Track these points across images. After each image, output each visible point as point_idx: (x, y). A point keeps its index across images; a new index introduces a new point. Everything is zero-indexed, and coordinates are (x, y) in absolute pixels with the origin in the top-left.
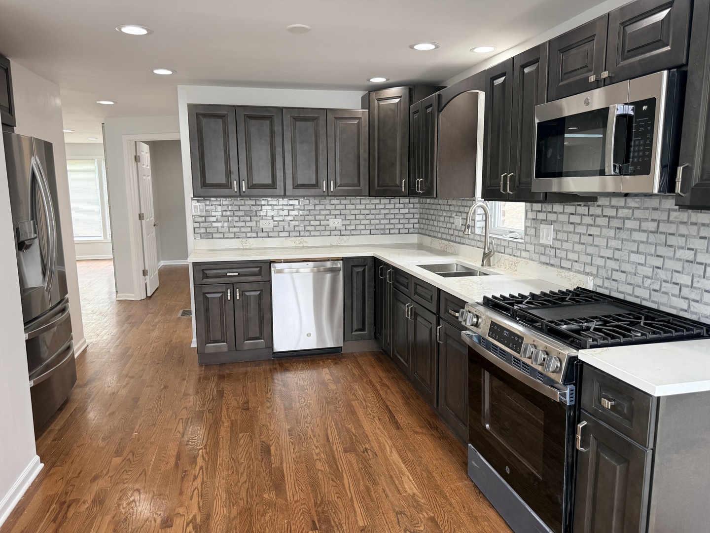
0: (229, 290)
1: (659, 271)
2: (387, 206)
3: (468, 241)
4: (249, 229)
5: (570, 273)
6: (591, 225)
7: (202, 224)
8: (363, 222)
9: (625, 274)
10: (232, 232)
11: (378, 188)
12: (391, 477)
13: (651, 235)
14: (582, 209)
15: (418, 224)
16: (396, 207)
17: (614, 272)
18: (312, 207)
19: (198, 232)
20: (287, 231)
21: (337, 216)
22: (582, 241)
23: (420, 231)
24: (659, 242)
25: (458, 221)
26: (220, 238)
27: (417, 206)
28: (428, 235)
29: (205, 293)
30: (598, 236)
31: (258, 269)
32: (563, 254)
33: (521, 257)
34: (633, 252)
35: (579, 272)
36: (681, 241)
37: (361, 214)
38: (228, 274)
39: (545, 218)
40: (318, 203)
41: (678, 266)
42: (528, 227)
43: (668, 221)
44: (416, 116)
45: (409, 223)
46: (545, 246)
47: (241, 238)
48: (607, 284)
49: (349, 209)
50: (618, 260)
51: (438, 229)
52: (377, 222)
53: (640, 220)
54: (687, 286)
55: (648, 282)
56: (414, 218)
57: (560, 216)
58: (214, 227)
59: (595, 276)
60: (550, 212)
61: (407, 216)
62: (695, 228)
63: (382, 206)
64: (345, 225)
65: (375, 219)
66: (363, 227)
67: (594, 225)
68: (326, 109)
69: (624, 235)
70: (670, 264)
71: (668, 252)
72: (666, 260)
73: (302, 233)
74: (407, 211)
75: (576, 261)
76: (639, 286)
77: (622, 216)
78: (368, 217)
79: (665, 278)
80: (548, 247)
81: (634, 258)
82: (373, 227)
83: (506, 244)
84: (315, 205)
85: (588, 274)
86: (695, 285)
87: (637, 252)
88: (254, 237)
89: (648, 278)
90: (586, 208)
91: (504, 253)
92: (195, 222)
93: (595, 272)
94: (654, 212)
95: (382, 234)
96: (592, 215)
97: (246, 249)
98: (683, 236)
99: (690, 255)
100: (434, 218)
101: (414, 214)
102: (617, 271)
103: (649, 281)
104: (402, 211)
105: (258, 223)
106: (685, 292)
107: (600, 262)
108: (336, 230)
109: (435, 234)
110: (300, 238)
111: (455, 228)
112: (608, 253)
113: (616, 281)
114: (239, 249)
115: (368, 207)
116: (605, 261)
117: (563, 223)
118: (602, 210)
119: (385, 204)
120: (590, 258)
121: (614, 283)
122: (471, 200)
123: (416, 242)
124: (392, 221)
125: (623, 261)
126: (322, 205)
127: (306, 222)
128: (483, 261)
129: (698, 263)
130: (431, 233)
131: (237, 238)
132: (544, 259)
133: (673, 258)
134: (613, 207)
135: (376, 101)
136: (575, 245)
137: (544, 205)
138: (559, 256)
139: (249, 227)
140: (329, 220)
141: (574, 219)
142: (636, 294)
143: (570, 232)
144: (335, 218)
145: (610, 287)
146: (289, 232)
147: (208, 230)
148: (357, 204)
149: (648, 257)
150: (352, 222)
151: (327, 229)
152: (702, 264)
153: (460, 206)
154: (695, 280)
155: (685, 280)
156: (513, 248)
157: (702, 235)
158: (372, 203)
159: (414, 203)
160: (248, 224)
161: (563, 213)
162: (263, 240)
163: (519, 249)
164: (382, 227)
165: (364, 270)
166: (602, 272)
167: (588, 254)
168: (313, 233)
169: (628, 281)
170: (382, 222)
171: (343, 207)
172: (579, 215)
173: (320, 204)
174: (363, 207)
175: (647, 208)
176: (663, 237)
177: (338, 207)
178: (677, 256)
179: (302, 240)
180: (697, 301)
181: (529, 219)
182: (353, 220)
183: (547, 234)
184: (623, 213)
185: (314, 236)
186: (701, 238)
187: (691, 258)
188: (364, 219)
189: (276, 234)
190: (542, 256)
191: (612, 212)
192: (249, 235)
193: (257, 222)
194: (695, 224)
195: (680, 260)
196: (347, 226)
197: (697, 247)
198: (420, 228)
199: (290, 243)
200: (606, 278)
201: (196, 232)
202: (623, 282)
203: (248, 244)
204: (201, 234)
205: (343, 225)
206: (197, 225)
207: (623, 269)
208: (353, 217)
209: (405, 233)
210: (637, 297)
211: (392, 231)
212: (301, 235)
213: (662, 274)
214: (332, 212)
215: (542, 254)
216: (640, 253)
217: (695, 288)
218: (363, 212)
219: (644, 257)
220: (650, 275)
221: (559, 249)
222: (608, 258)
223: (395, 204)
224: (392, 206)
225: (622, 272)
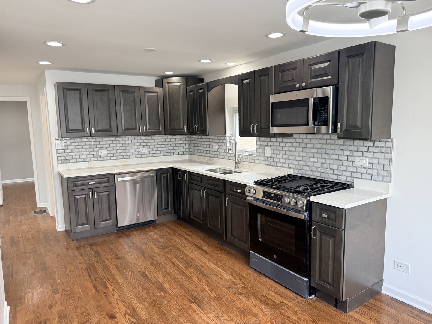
0: (90, 193)
1: (324, 164)
2: (172, 140)
3: (222, 157)
4: (92, 156)
5: (282, 168)
6: (291, 147)
7: (62, 154)
8: (159, 149)
9: (308, 167)
10: (82, 158)
11: (170, 130)
12: (216, 274)
13: (319, 150)
14: (286, 140)
15: (188, 149)
16: (176, 140)
17: (303, 166)
18: (130, 141)
19: (60, 159)
20: (116, 156)
21: (145, 146)
22: (287, 154)
23: (190, 153)
24: (323, 152)
25: (216, 147)
26: (74, 162)
27: (187, 139)
28: (196, 155)
29: (75, 196)
30: (294, 151)
31: (107, 179)
32: (278, 160)
33: (255, 163)
34: (311, 157)
35: (286, 167)
36: (332, 152)
37: (158, 145)
38: (89, 183)
39: (267, 144)
40: (134, 139)
41: (332, 162)
42: (258, 148)
43: (326, 144)
44: (192, 93)
45: (183, 149)
46: (268, 157)
47: (87, 161)
48: (300, 172)
49: (151, 142)
50: (305, 161)
51: (202, 151)
52: (167, 148)
53: (313, 143)
54: (336, 170)
55: (319, 169)
56: (186, 146)
57: (275, 143)
58: (70, 156)
59: (295, 169)
60: (269, 141)
61: (182, 145)
62: (338, 146)
63: (169, 140)
64: (150, 151)
65: (166, 147)
66: (159, 152)
67: (292, 147)
68: (140, 87)
69: (307, 150)
70: (329, 161)
71: (328, 156)
72: (327, 160)
73: (125, 157)
74: (182, 142)
75: (284, 163)
76: (316, 171)
77: (305, 142)
78: (162, 146)
79: (326, 167)
80: (269, 157)
81: (312, 159)
82: (165, 152)
83: (246, 157)
84: (132, 140)
85: (290, 168)
86: (339, 169)
87: (314, 157)
88: (95, 161)
89: (319, 167)
90: (288, 139)
91: (245, 161)
92: (58, 153)
93: (294, 167)
94: (320, 140)
95: (170, 155)
96: (291, 142)
97: (91, 168)
98: (333, 149)
99: (336, 157)
100: (199, 145)
101: (186, 143)
102: (305, 166)
103: (320, 169)
104: (179, 142)
105: (98, 152)
106: (336, 172)
107: (296, 162)
108: (144, 154)
109: (200, 154)
110: (123, 160)
111: (214, 150)
112: (300, 158)
113: (305, 170)
114: (87, 168)
115: (161, 140)
116: (299, 162)
117: (276, 146)
118: (296, 140)
119: (170, 139)
120: (291, 161)
121: (304, 171)
122: (223, 136)
123: (188, 159)
124: (175, 148)
125: (307, 161)
126: (136, 140)
127: (127, 150)
128: (235, 166)
129: (340, 160)
130: (198, 154)
131: (85, 161)
132: (267, 163)
133: (330, 159)
134: (301, 138)
135: (167, 84)
136: (283, 156)
137: (266, 138)
138: (275, 161)
139: (92, 154)
140: (140, 149)
141: (281, 144)
142: (314, 175)
143: (280, 150)
144: (144, 147)
145: (301, 173)
146: (117, 156)
147: (67, 158)
148: (155, 139)
149: (319, 159)
150: (153, 149)
151: (139, 154)
152: (341, 160)
153: (216, 139)
154: (339, 167)
155: (335, 167)
156: (250, 158)
157: (341, 149)
158: (163, 138)
159: (185, 138)
160: (92, 153)
161: (276, 141)
162: (101, 162)
163: (253, 159)
164: (170, 151)
165: (167, 175)
166: (298, 167)
167: (290, 159)
168: (131, 157)
169: (310, 170)
170: (170, 148)
171: (147, 141)
172: (285, 142)
173: (135, 140)
174: (159, 140)
175: (317, 139)
176: (325, 150)
177: (145, 141)
178: (331, 158)
179: (125, 161)
180: (341, 175)
181: (258, 145)
182: (154, 148)
183: (268, 151)
184: (305, 141)
185: (132, 158)
186: (341, 150)
187: (337, 158)
188: (160, 148)
189: (109, 158)
190: (266, 162)
191: (301, 141)
192: (92, 159)
193: (97, 151)
194: (338, 144)
195: (332, 159)
196: (150, 152)
197: (339, 154)
198: (189, 151)
199: (117, 163)
200: (300, 169)
201: (59, 159)
202: (308, 170)
203: (92, 165)
204: (62, 160)
205: (148, 151)
206: (59, 155)
207: (307, 165)
208: (154, 146)
209: (182, 154)
210: (315, 176)
211: (175, 153)
212: (124, 158)
213: (325, 166)
214: (142, 144)
215: (266, 161)
216: (315, 158)
217: (339, 170)
218: (159, 143)
219: (316, 159)
220: (320, 166)
221: (275, 158)
222: (300, 160)
223: (176, 139)
224: (174, 140)
225: (307, 166)
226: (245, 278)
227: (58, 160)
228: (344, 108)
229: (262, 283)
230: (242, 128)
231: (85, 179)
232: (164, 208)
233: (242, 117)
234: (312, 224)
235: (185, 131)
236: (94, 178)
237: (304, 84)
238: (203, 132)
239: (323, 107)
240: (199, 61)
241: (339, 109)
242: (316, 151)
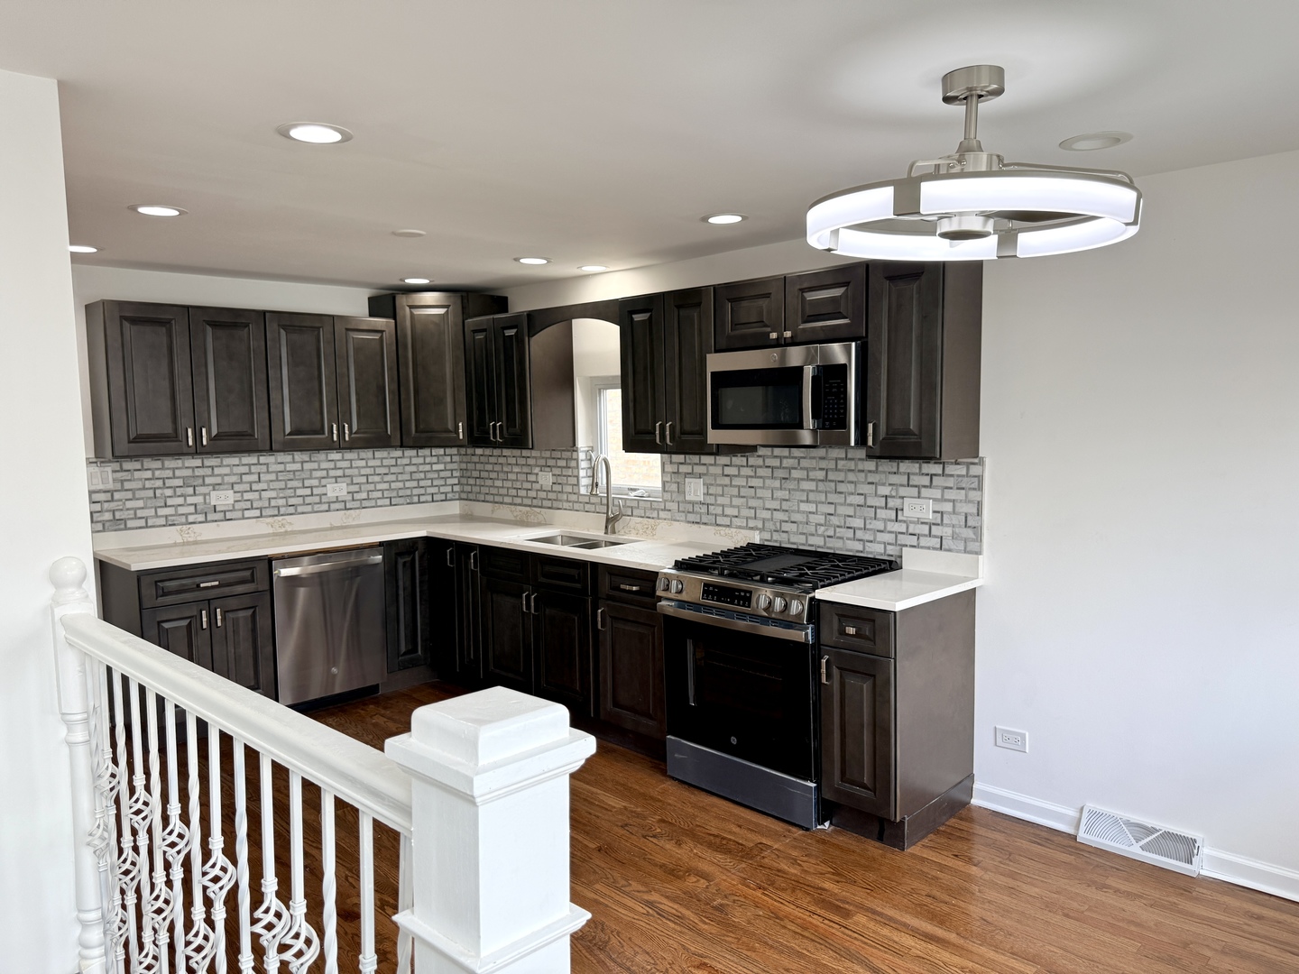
0: (204, 612)
1: (832, 517)
2: (415, 461)
3: (566, 505)
4: (192, 509)
5: (732, 529)
6: (751, 477)
7: (106, 506)
8: (380, 486)
9: (796, 525)
10: (162, 516)
11: (417, 434)
12: (585, 800)
13: (820, 484)
14: (739, 460)
15: (458, 486)
16: (427, 462)
17: (783, 524)
18: (298, 466)
19: (99, 519)
20: (257, 509)
21: (339, 479)
22: (742, 494)
23: (464, 496)
24: (828, 489)
25: (546, 479)
26: (140, 528)
27: (456, 458)
28: (483, 501)
29: (159, 623)
30: (760, 488)
31: (247, 573)
32: (719, 511)
33: (658, 518)
34: (802, 501)
35: (740, 527)
36: (851, 488)
37: (375, 474)
38: (202, 585)
39: (690, 471)
40: (308, 459)
41: (850, 511)
42: (667, 482)
43: (836, 469)
44: (480, 336)
45: (446, 485)
46: (693, 503)
47: (178, 525)
48: (776, 536)
49: (357, 467)
50: (787, 511)
51: (504, 491)
52: (400, 485)
53: (807, 469)
54: (860, 529)
55: (821, 530)
56: (452, 477)
57: (710, 468)
58: (128, 509)
59: (762, 530)
60: (696, 464)
61: (442, 474)
62: (863, 475)
63: (406, 461)
64: (352, 493)
65: (397, 481)
66: (379, 494)
67: (756, 477)
68: (333, 317)
69: (792, 485)
70: (842, 510)
71: (839, 499)
72: (838, 507)
73: (283, 510)
74: (441, 467)
75: (736, 517)
76: (813, 535)
77: (787, 466)
78: (387, 478)
79: (838, 524)
80: (697, 503)
81: (804, 507)
82: (394, 494)
83: (635, 504)
84: (302, 463)
85: (752, 528)
86: (868, 527)
87: (807, 501)
88: (200, 523)
89: (822, 525)
90: (745, 459)
91: (632, 515)
92: (94, 503)
93: (760, 526)
94: (821, 461)
95: (408, 504)
96: (752, 466)
97: (188, 543)
98: (852, 482)
99: (860, 500)
100: (493, 475)
101: (452, 470)
102: (787, 522)
103: (823, 528)
104: (435, 467)
105: (207, 497)
106: (859, 534)
107: (767, 515)
108: (337, 501)
109: (497, 499)
110: (280, 518)
111: (539, 488)
112: (775, 505)
113: (787, 532)
114: (175, 545)
115: (386, 462)
116: (772, 514)
117: (715, 476)
118: (764, 461)
119: (411, 457)
120: (753, 511)
121: (785, 535)
122: (568, 451)
123: (458, 512)
124: (422, 483)
125: (793, 511)
126: (315, 462)
127: (289, 491)
128: (606, 527)
129: (868, 507)
130: (490, 498)
131: (170, 525)
132: (692, 517)
133: (845, 504)
134: (776, 457)
135: (407, 309)
136: (733, 499)
137: (687, 456)
138: (714, 512)
139: (192, 504)
140: (325, 486)
141: (728, 471)
142: (810, 542)
143: (726, 486)
144: (336, 482)
145: (779, 539)
146: (261, 509)
147: (118, 515)
148: (368, 459)
149: (819, 505)
150: (363, 487)
151: (323, 501)
152: (872, 507)
153: (547, 458)
154: (868, 522)
155: (858, 523)
156: (644, 508)
157: (870, 480)
158: (392, 456)
159: (451, 455)
160: (190, 500)
161: (715, 464)
162: (218, 525)
163: (655, 509)
164: (408, 492)
165: (413, 559)
166: (770, 525)
167: (750, 508)
168: (300, 509)
169: (800, 531)
170: (408, 484)
171: (346, 464)
172: (736, 466)
173: (311, 461)
174: (377, 463)
175: (814, 458)
176: (833, 484)
177: (340, 464)
178: (848, 501)
179: (284, 522)
180: (871, 542)
181: (668, 472)
182: (364, 483)
183: (695, 490)
184: (787, 463)
185: (303, 513)
186: (869, 483)
187: (862, 502)
188: (380, 482)
189: (239, 514)
190: (689, 515)
191: (776, 463)
192: (191, 518)
193: (205, 495)
194: (863, 471)
195: (851, 505)
196: (355, 495)
197: (867, 492)
198: (463, 492)
199: (262, 527)
200: (775, 531)
201: (95, 519)
202: (794, 533)
203: (192, 535)
204: (104, 523)
205: (348, 493)
206: (97, 507)
207: (793, 520)
208: (363, 480)
209: (442, 501)
210: (812, 546)
211: (422, 499)
212: (281, 513)
213: (835, 520)
214: (332, 473)
215: (689, 512)
216: (810, 502)
217: (868, 529)
218: (378, 471)
219: (814, 505)
220: (823, 522)
221: (713, 505)
222: (775, 510)
223: (424, 457)
224: (421, 460)
225: (792, 522)
226: (659, 801)
227: (92, 522)
228: (880, 390)
229: (703, 809)
230: (632, 431)
231: (188, 573)
232: (403, 649)
233: (631, 405)
234: (822, 653)
235: (461, 437)
236: (214, 570)
237: (788, 334)
238: (518, 440)
239: (834, 387)
240: (517, 260)
241: (869, 392)
242: (812, 485)
